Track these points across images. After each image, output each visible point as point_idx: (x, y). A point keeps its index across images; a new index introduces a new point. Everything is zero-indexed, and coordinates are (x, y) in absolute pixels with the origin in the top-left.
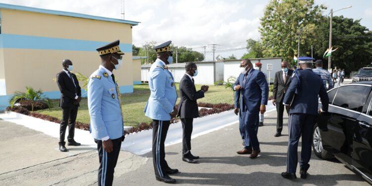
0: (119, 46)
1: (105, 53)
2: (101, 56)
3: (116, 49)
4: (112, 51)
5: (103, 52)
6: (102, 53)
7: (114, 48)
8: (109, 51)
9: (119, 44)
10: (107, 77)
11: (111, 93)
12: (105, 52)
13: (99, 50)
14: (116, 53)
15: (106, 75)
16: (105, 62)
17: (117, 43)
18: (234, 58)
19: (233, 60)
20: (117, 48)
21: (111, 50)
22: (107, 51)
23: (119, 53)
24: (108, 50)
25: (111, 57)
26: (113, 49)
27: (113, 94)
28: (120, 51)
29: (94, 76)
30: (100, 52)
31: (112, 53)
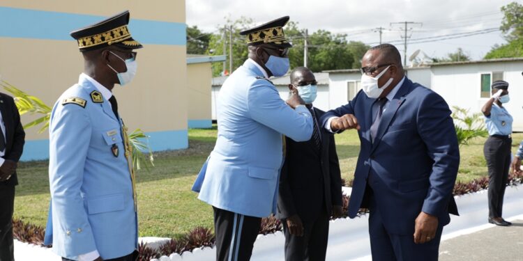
0: (128, 26)
1: (92, 45)
2: (84, 51)
3: (121, 33)
4: (109, 40)
5: (88, 41)
6: (84, 43)
7: (116, 31)
8: (103, 39)
9: (127, 23)
10: (101, 103)
11: (110, 143)
12: (93, 41)
13: (77, 36)
14: (120, 43)
15: (98, 98)
16: (93, 67)
17: (124, 19)
18: (463, 58)
19: (460, 62)
20: (124, 31)
21: (107, 36)
22: (98, 39)
23: (127, 43)
24: (100, 36)
25: (108, 53)
26: (112, 35)
27: (114, 147)
28: (131, 39)
29: (70, 101)
30: (81, 41)
31: (110, 43)
